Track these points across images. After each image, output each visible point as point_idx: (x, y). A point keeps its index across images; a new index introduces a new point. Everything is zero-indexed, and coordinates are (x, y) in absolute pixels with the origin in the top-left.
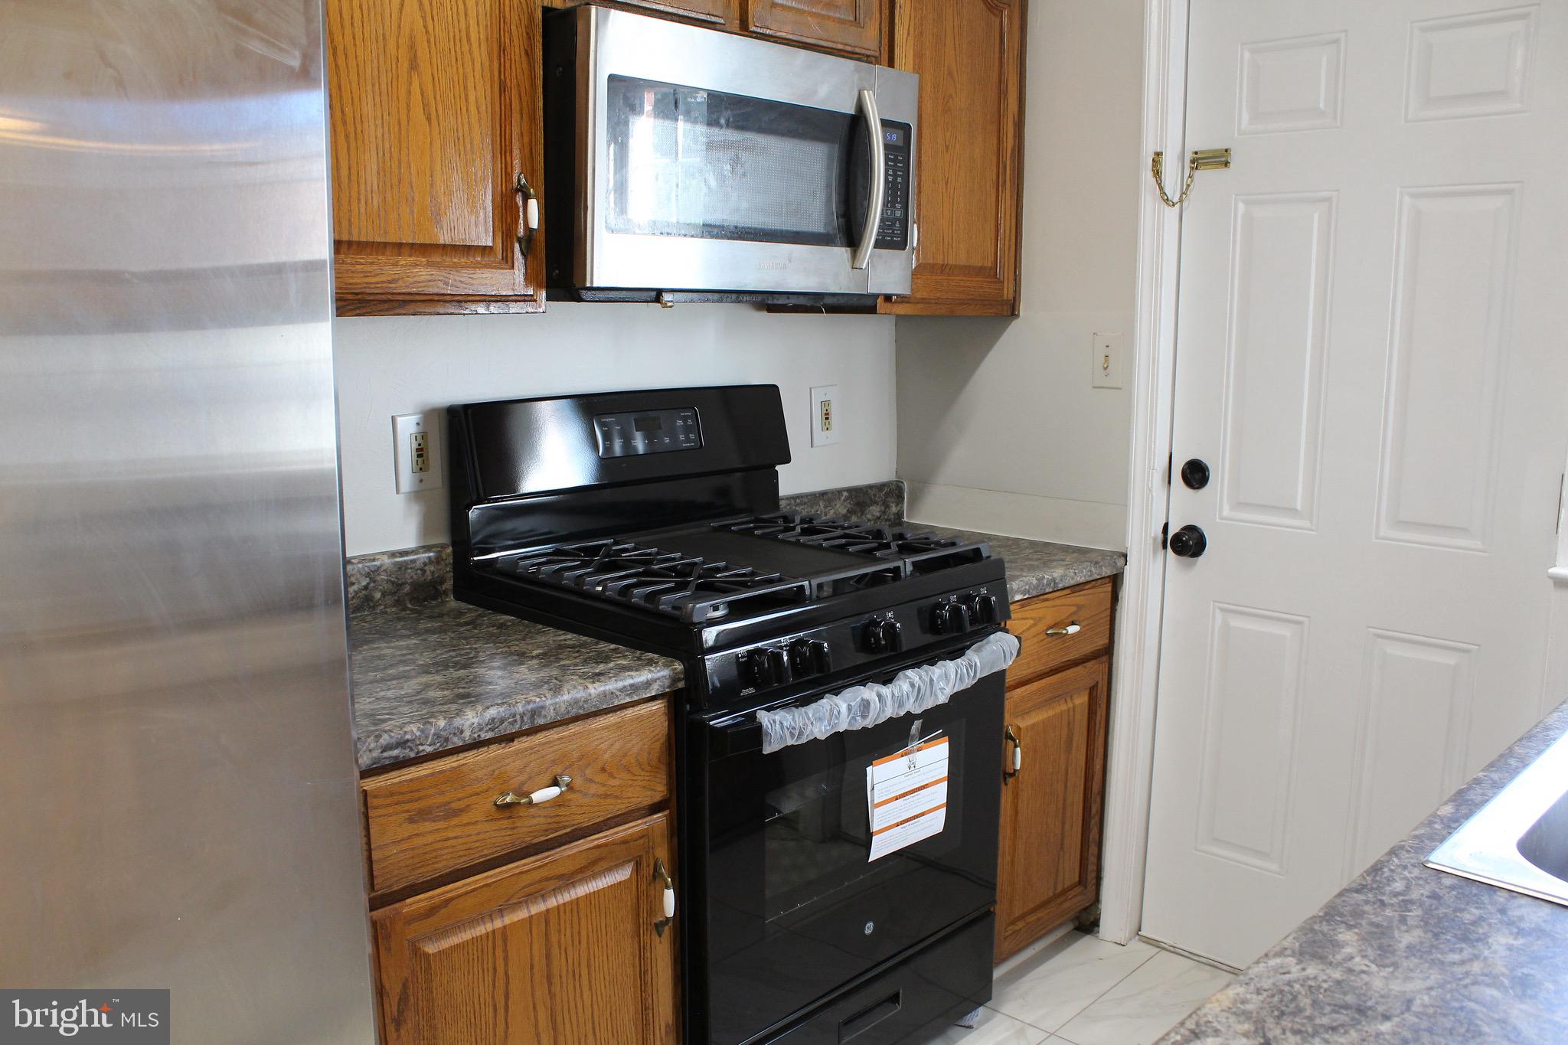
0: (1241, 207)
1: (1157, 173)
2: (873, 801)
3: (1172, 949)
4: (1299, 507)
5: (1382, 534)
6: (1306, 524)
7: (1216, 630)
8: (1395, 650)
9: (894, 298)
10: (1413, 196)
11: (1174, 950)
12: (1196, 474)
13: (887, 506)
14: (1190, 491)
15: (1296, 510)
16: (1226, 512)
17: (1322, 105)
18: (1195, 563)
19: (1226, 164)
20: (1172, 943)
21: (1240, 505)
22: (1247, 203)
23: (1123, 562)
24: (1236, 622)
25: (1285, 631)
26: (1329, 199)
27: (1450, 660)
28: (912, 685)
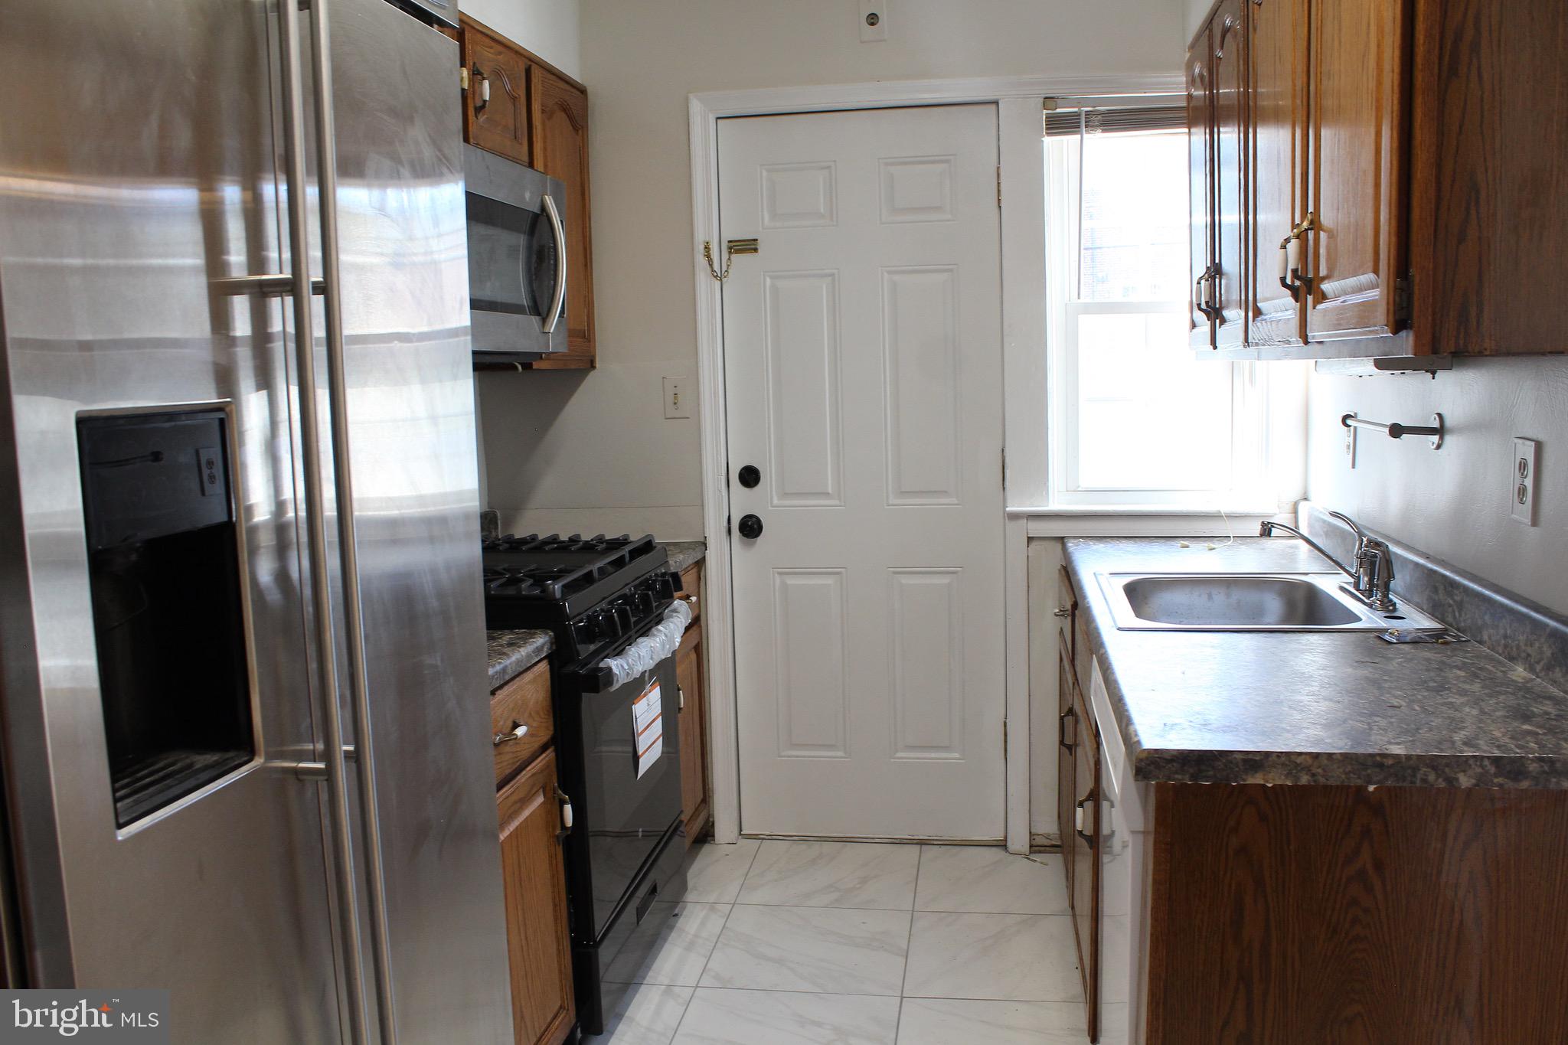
0: (768, 280)
1: (708, 256)
2: (637, 731)
3: (769, 837)
4: (830, 492)
5: (891, 502)
6: (837, 502)
7: (777, 587)
8: (905, 580)
9: (543, 355)
10: (889, 272)
11: (772, 837)
12: (750, 477)
13: (491, 532)
14: (746, 490)
15: (829, 494)
16: (776, 501)
17: (822, 211)
18: (755, 542)
19: (756, 250)
20: (768, 833)
21: (785, 495)
22: (771, 278)
23: (704, 548)
24: (791, 581)
25: (829, 581)
26: (832, 275)
27: (945, 580)
28: (666, 636)
